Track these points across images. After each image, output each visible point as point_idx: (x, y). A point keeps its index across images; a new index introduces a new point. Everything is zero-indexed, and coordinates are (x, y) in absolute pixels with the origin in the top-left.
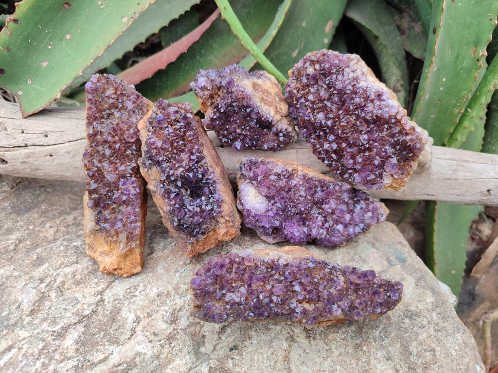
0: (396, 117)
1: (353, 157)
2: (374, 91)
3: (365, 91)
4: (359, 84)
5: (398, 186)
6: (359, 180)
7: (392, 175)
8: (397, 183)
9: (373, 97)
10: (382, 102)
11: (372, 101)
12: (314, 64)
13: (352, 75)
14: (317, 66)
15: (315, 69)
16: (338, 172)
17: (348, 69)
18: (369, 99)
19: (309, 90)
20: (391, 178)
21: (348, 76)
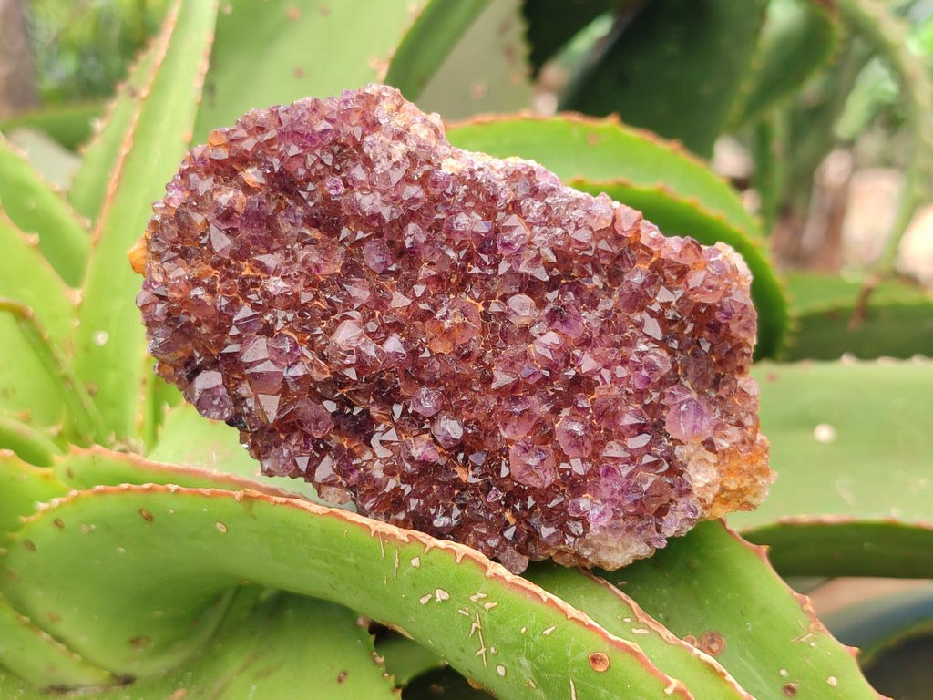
0: (615, 232)
1: (543, 434)
2: (502, 176)
3: (474, 184)
4: (439, 167)
5: (747, 482)
6: (604, 522)
7: (710, 445)
8: (740, 471)
9: (506, 195)
10: (548, 200)
11: (514, 207)
12: (235, 172)
13: (399, 150)
14: (252, 175)
15: (247, 189)
16: (509, 534)
17: (376, 135)
18: (500, 204)
19: (260, 265)
20: (711, 458)
21: (390, 158)
